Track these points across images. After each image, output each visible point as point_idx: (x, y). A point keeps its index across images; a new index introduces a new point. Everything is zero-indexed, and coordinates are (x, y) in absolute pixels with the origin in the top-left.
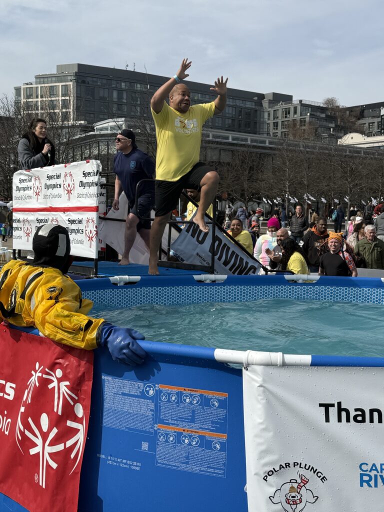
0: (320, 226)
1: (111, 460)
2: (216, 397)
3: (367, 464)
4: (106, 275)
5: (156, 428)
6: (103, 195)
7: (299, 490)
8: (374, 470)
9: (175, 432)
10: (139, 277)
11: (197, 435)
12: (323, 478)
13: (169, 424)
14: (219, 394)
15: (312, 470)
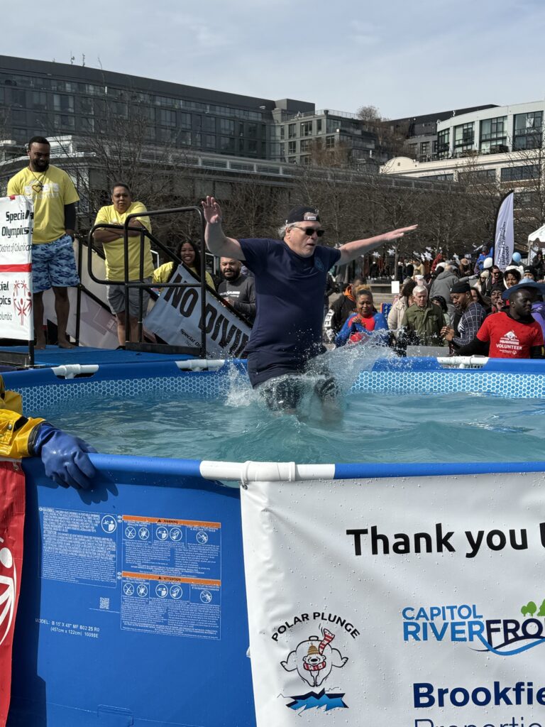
1: (55, 626)
2: (204, 528)
3: (412, 610)
4: (50, 364)
5: (119, 578)
7: (321, 650)
8: (422, 616)
9: (147, 581)
10: (97, 366)
11: (179, 583)
12: (354, 632)
13: (138, 570)
14: (207, 525)
15: (339, 622)
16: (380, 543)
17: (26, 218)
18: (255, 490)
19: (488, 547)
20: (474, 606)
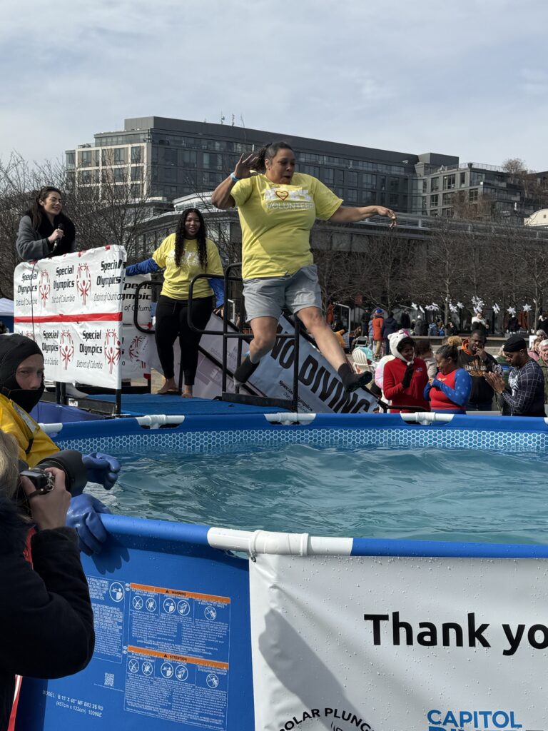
0: (473, 342)
1: (61, 700)
2: (213, 602)
3: (439, 713)
4: (134, 413)
5: (124, 652)
6: (147, 298)
8: (450, 722)
9: (152, 658)
10: (183, 417)
11: (185, 663)
13: (144, 645)
14: (217, 599)
15: (355, 721)
16: (403, 631)
17: (119, 268)
18: (264, 564)
19: (529, 644)
20: (512, 713)
